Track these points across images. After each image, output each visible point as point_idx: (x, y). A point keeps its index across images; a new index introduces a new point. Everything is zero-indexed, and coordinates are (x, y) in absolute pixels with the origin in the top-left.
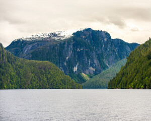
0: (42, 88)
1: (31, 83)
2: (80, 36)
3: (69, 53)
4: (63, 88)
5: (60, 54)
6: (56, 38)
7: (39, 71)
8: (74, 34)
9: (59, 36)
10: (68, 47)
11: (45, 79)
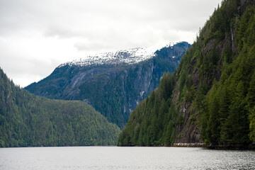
0: (65, 145)
1: (47, 137)
2: (167, 56)
3: (146, 85)
4: (99, 145)
5: (129, 87)
6: (127, 61)
7: (62, 117)
8: (157, 52)
9: (133, 56)
10: (143, 74)
11: (71, 130)
